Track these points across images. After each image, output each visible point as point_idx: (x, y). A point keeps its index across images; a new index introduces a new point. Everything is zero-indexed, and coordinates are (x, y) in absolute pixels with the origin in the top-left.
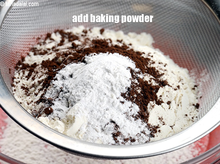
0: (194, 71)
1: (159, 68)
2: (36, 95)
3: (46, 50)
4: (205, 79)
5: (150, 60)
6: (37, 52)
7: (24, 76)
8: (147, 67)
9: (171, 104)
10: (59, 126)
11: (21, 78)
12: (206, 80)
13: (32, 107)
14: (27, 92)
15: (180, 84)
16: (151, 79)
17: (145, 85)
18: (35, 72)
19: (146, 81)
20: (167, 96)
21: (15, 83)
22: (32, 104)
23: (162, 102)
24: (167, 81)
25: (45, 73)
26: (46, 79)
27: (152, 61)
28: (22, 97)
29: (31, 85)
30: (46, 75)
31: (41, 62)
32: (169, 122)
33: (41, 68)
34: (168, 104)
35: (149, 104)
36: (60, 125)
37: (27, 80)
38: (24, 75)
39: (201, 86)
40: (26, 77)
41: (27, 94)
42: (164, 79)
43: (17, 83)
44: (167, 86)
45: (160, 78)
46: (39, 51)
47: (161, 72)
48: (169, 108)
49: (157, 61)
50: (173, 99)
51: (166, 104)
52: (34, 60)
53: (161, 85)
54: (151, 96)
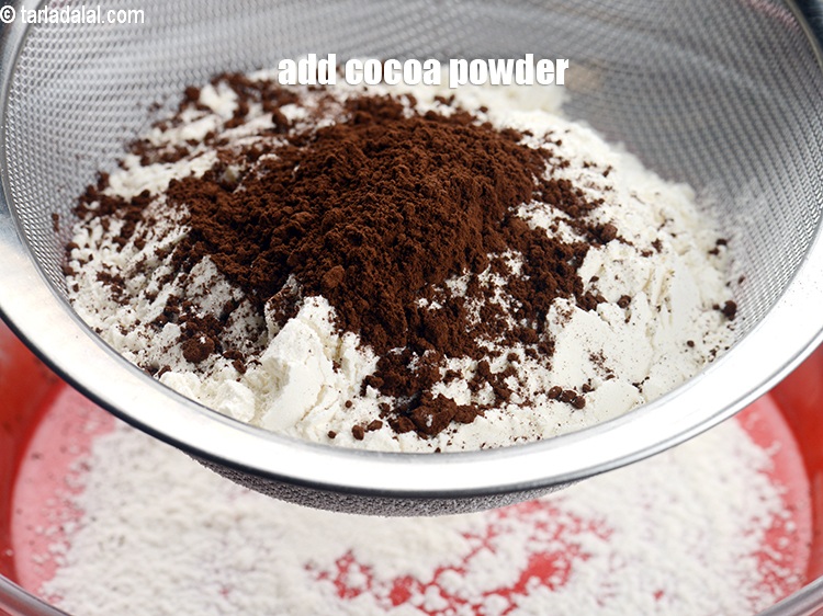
0: (713, 189)
1: (583, 181)
2: (151, 298)
3: (183, 144)
4: (752, 213)
5: (551, 155)
6: (151, 155)
7: (107, 238)
8: (541, 180)
9: (631, 307)
10: (235, 399)
11: (98, 247)
12: (755, 218)
13: (137, 344)
14: (120, 292)
15: (663, 235)
16: (557, 219)
17: (535, 242)
18: (144, 222)
19: (537, 228)
20: (616, 278)
21: (75, 265)
22: (137, 330)
23: (601, 300)
24: (616, 226)
25: (178, 222)
26: (183, 240)
27: (560, 158)
28: (101, 311)
29: (132, 265)
30: (185, 227)
31: (165, 185)
32: (626, 369)
33: (165, 206)
34: (621, 307)
35: (552, 309)
36: (239, 397)
37: (119, 250)
38: (107, 235)
39: (742, 239)
40: (115, 240)
41: (121, 299)
42: (604, 220)
43: (82, 263)
44: (614, 244)
45: (591, 218)
46: (157, 149)
47: (591, 195)
48: (627, 321)
49: (575, 157)
50: (638, 288)
51: (615, 304)
52: (140, 181)
53: (594, 241)
54: (558, 282)
